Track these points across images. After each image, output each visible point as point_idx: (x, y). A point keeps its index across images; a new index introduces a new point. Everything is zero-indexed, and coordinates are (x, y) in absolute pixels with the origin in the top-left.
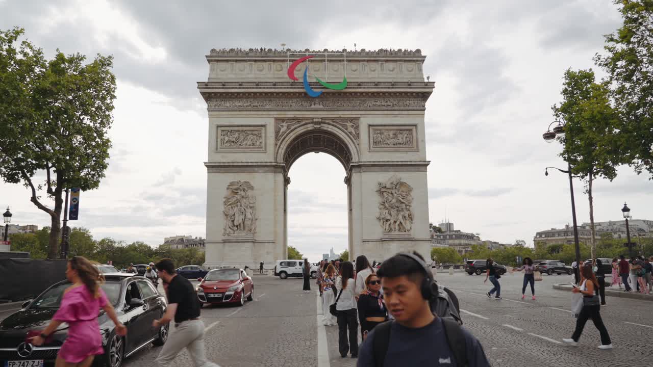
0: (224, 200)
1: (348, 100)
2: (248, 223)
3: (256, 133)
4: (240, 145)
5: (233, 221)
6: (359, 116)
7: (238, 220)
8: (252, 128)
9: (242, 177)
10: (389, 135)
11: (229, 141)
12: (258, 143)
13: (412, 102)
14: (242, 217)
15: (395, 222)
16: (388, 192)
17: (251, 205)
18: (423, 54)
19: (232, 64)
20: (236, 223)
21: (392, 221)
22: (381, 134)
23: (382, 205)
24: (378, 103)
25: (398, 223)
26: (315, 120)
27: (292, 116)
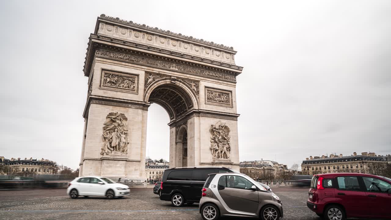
0: (104, 126)
1: (193, 68)
2: (122, 145)
3: (131, 79)
4: (119, 86)
5: (110, 143)
6: (199, 80)
7: (115, 142)
8: (128, 75)
9: (119, 110)
10: (216, 95)
11: (110, 82)
12: (132, 87)
13: (229, 77)
14: (118, 141)
15: (221, 152)
16: (217, 131)
17: (126, 132)
18: (234, 50)
19: (117, 28)
20: (113, 145)
21: (220, 151)
22: (212, 93)
23: (213, 139)
24: (211, 74)
25: (223, 152)
26: (172, 77)
27: (157, 72)
